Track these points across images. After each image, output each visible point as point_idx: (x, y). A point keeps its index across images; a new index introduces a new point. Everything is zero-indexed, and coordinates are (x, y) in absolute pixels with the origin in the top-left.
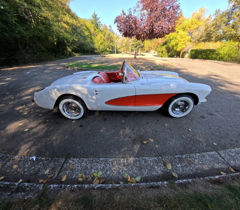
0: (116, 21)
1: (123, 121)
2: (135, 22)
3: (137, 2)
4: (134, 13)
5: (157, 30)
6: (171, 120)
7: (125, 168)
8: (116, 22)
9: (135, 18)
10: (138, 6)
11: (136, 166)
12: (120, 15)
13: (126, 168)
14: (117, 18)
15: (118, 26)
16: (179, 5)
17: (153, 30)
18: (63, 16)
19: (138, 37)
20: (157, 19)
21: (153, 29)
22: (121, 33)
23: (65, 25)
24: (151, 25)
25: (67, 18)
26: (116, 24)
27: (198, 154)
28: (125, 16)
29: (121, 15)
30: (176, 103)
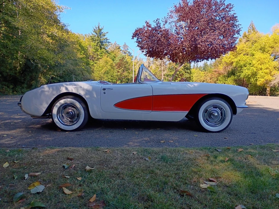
0: (135, 35)
1: (137, 133)
2: (166, 34)
3: (169, 12)
4: (164, 25)
5: (202, 46)
8: (135, 36)
9: (167, 31)
10: (171, 17)
12: (141, 27)
14: (136, 31)
15: (139, 42)
16: (235, 15)
17: (196, 47)
18: (48, 27)
19: (174, 58)
20: (202, 32)
21: (196, 45)
22: (143, 52)
23: (48, 39)
24: (193, 39)
26: (135, 39)
28: (150, 29)
29: (144, 27)
30: (207, 110)
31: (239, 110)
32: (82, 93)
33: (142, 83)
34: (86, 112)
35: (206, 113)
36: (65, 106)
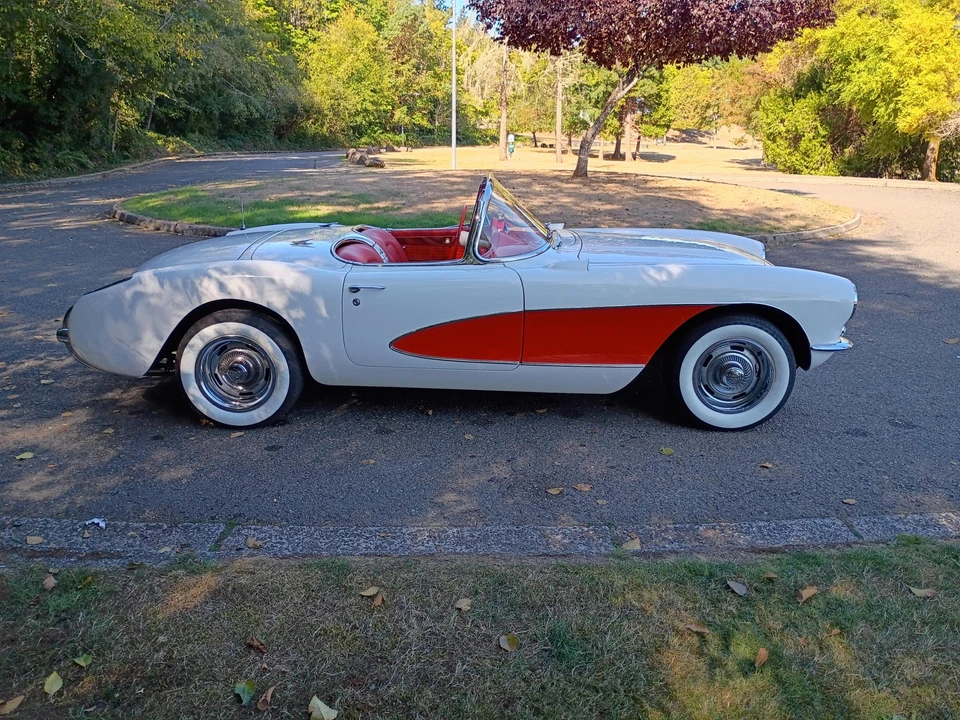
1: (469, 437)
27: (763, 524)
30: (711, 357)
32: (276, 302)
33: (485, 263)
34: (296, 366)
35: (705, 365)
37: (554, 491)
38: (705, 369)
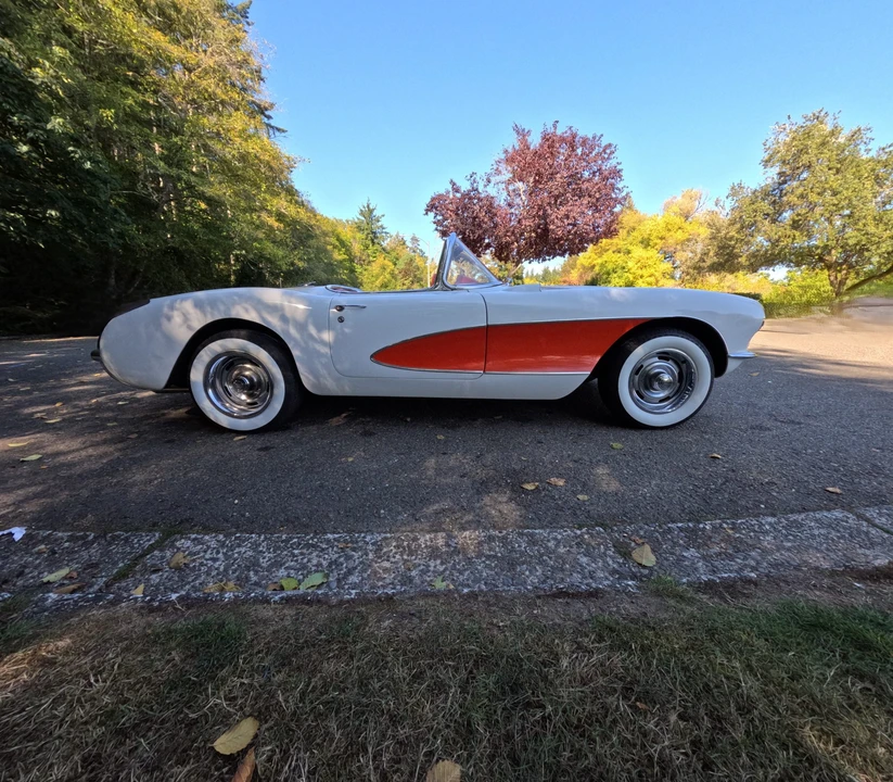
0: (431, 207)
1: (442, 437)
2: (490, 208)
3: (494, 162)
4: (485, 186)
5: (557, 228)
6: (635, 435)
7: (438, 562)
8: (431, 210)
9: (490, 199)
10: (498, 172)
11: (488, 557)
12: (443, 192)
13: (442, 563)
14: (433, 199)
15: (438, 223)
16: (619, 167)
17: (546, 230)
18: (268, 197)
19: (502, 253)
20: (558, 200)
21: (546, 224)
23: (272, 221)
24: (541, 213)
25: (281, 204)
26: (431, 215)
27: (770, 519)
28: (458, 195)
29: (448, 192)
30: (642, 366)
31: (732, 365)
32: (274, 323)
33: (452, 290)
34: (290, 378)
35: (637, 373)
36: (232, 361)
37: (530, 487)
38: (637, 377)
